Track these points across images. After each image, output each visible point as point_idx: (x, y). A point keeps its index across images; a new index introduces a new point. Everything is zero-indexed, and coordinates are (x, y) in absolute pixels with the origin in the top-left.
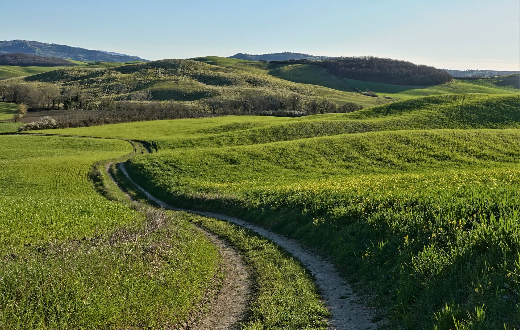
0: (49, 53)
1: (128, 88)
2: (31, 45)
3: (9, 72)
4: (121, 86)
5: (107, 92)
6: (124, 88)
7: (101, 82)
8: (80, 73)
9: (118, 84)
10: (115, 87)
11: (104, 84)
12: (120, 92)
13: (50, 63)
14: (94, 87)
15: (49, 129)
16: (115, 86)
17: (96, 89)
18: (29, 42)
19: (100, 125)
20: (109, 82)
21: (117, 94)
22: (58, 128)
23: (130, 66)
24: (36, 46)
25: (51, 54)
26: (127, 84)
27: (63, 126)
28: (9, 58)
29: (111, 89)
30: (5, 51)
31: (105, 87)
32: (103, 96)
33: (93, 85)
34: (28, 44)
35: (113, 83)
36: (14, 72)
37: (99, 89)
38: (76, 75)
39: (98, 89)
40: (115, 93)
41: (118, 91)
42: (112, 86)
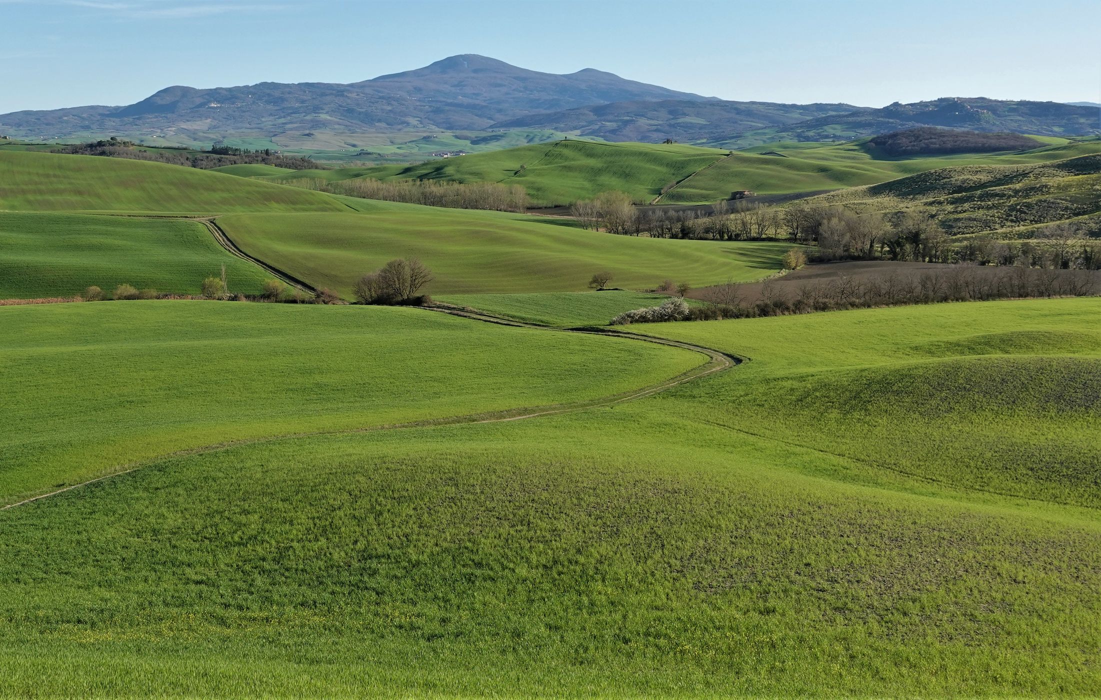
0: (1011, 120)
1: (1067, 208)
2: (972, 107)
3: (863, 174)
4: (1051, 205)
5: (1013, 218)
6: (1056, 209)
7: (1009, 197)
8: (974, 178)
9: (1045, 201)
10: (1036, 207)
11: (1013, 201)
12: (1044, 218)
13: (986, 145)
14: (989, 208)
15: (676, 320)
16: (1036, 204)
17: (991, 212)
18: (970, 100)
19: (801, 313)
20: (1027, 196)
21: (1036, 222)
22: (695, 319)
23: (1094, 157)
24: (983, 107)
25: (1016, 121)
26: (1066, 200)
27: (705, 316)
28: (904, 140)
29: (1025, 213)
30: (918, 122)
31: (1012, 208)
32: (1002, 227)
33: (990, 203)
34: (966, 105)
35: (1033, 200)
36: (874, 174)
37: (997, 213)
38: (964, 181)
39: (996, 211)
40: (1031, 221)
41: (1040, 216)
42: (1029, 206)
